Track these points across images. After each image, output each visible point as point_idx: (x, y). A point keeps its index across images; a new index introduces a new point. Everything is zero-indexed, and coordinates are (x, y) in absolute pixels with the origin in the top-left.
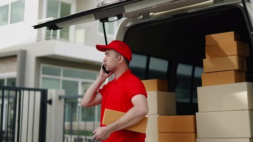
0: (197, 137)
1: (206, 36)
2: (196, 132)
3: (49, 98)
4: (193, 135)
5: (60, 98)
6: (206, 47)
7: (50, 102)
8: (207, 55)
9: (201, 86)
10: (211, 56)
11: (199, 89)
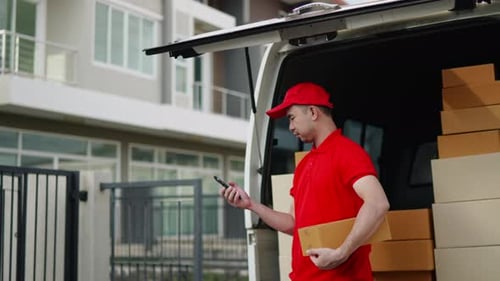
0: (434, 246)
1: (443, 71)
2: (433, 237)
3: (81, 188)
4: (429, 242)
5: (103, 187)
6: (443, 91)
7: (84, 196)
8: (445, 104)
9: (437, 158)
10: (454, 107)
11: (434, 162)
